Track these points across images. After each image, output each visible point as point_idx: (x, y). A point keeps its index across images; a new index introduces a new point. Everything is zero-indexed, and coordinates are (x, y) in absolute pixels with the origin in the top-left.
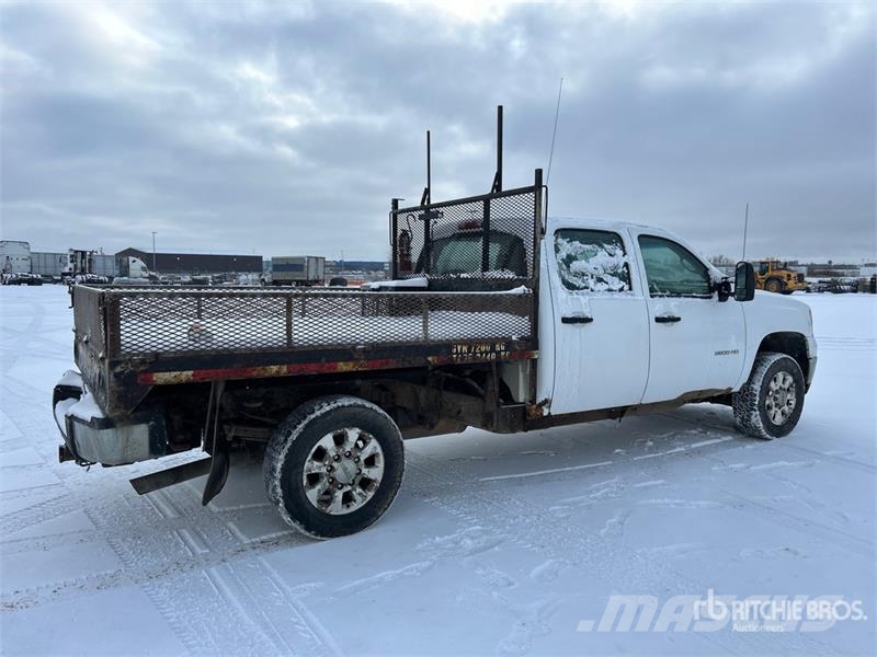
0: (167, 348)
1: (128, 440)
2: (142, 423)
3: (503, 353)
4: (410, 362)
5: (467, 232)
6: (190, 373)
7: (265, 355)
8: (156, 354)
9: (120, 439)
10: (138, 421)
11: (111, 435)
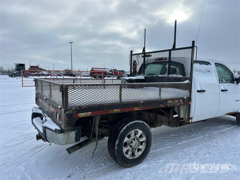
0: (83, 104)
1: (68, 137)
2: (73, 131)
3: (182, 103)
4: (155, 107)
5: (159, 61)
6: (90, 113)
7: (113, 106)
8: (80, 107)
9: (66, 137)
10: (72, 130)
11: (63, 135)
